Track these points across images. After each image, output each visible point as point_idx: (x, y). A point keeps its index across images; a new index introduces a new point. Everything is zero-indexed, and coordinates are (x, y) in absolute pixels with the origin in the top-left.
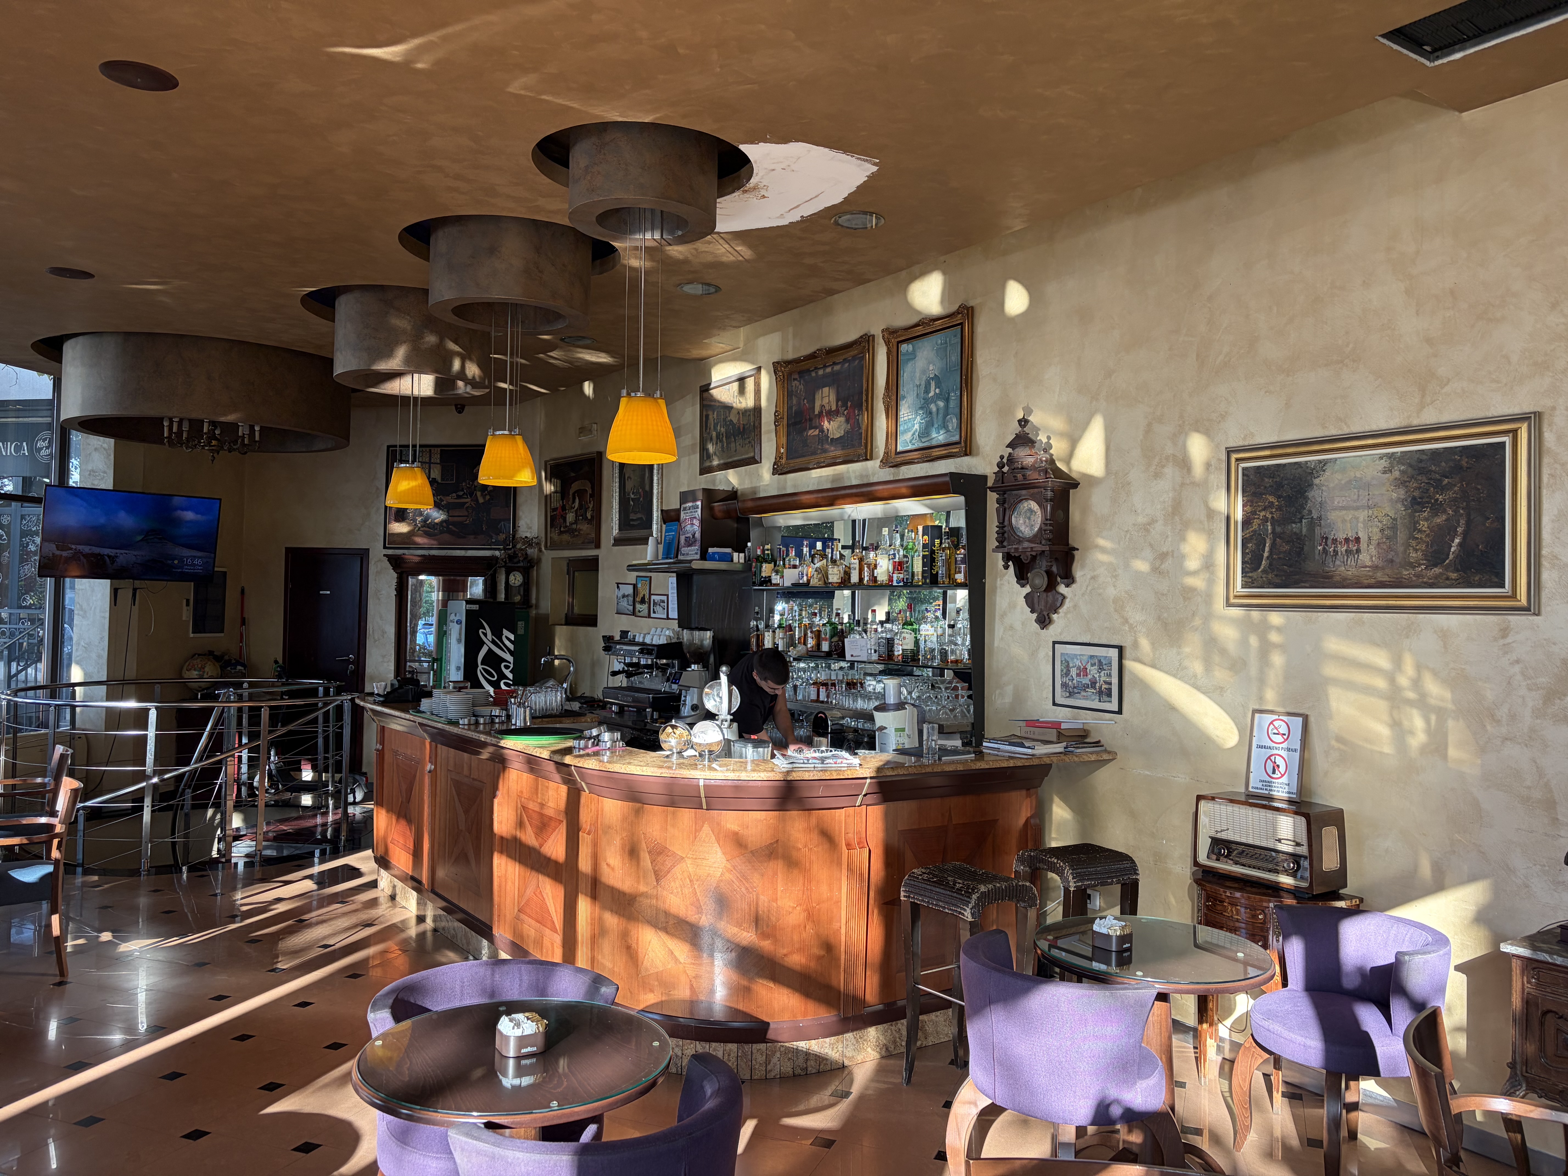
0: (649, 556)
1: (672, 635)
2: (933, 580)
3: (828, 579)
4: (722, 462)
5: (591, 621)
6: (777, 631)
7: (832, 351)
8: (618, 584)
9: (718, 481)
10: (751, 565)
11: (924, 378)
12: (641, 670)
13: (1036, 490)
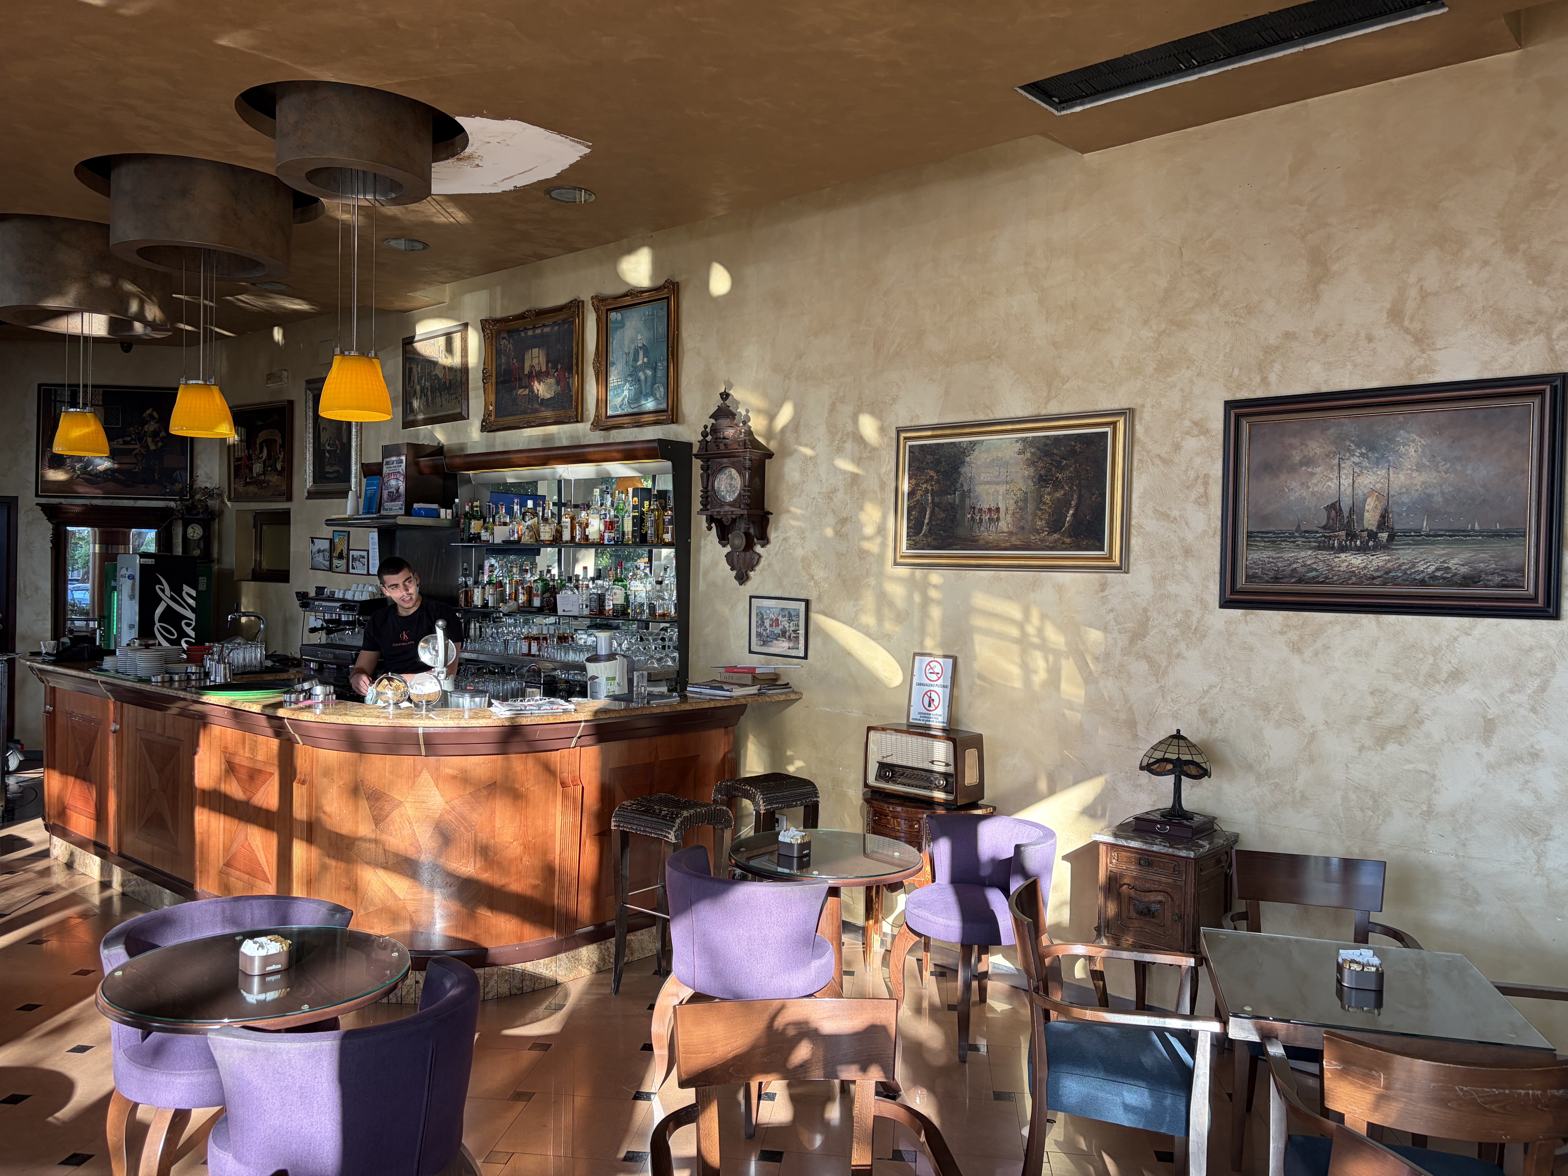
0: (349, 511)
1: (375, 591)
2: (641, 539)
3: (539, 536)
4: (427, 416)
5: (283, 576)
6: (487, 587)
7: (541, 313)
8: (312, 538)
9: (421, 437)
10: (459, 521)
11: (633, 347)
12: (341, 627)
13: (736, 459)
